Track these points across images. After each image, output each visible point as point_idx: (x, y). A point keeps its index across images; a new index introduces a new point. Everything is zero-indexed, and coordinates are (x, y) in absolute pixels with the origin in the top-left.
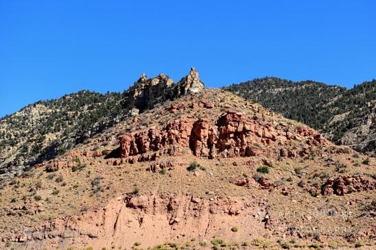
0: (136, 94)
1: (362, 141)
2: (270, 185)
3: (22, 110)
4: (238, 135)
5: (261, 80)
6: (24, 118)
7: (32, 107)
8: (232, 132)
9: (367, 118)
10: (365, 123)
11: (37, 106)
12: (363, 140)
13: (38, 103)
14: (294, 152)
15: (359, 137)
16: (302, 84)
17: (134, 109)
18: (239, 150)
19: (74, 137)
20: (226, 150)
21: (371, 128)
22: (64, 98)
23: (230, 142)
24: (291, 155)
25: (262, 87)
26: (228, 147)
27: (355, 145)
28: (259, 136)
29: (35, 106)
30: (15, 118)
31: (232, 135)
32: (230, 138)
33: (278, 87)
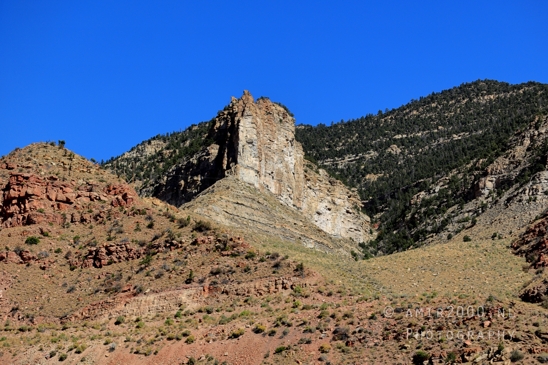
0: (218, 125)
1: (514, 168)
2: (29, 259)
3: (132, 150)
4: (22, 200)
5: (470, 86)
6: (135, 159)
7: (146, 144)
8: (15, 198)
9: (524, 137)
10: (522, 144)
11: (153, 142)
12: (517, 167)
13: (154, 139)
14: (87, 216)
15: (512, 163)
16: (519, 87)
17: (213, 145)
18: (21, 218)
19: (153, 185)
20: (10, 219)
21: (528, 149)
22: (190, 129)
23: (13, 209)
24: (83, 220)
25: (469, 94)
26: (11, 215)
27: (506, 174)
28: (51, 200)
29: (149, 143)
30: (122, 160)
31: (14, 201)
32: (13, 205)
33: (489, 93)
